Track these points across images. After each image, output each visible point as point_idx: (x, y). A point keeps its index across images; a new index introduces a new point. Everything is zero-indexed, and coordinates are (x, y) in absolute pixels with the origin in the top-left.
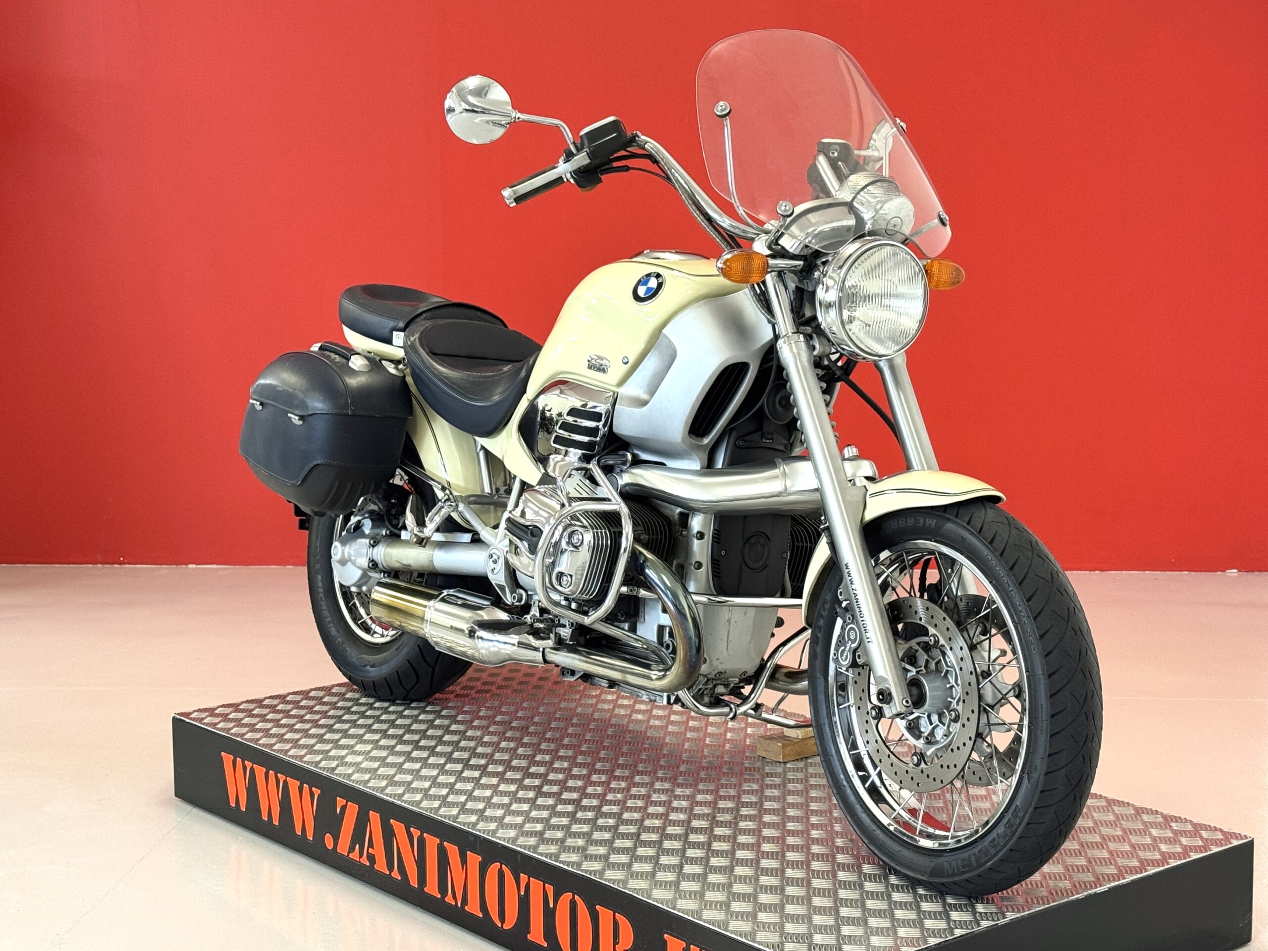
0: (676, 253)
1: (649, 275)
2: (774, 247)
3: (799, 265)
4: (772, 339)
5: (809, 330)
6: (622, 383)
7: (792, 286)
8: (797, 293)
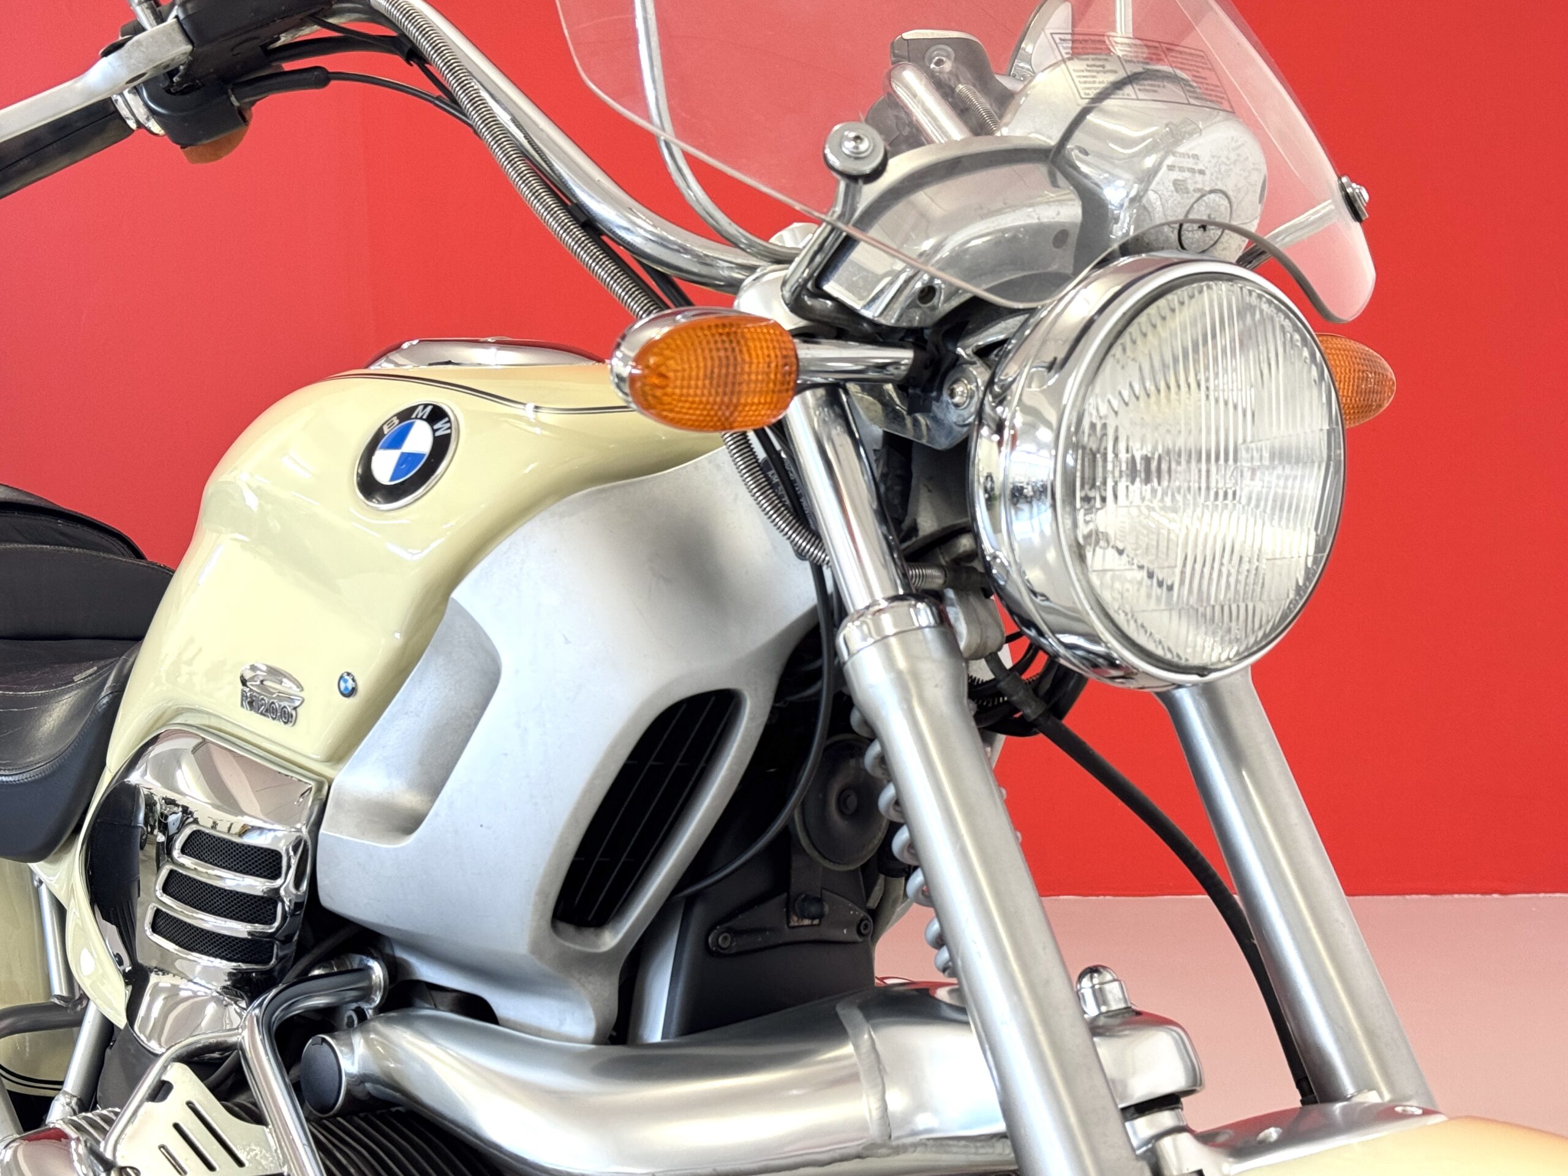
0: (502, 344)
1: (406, 415)
2: (809, 301)
3: (896, 364)
4: (813, 611)
5: (933, 577)
6: (340, 753)
7: (875, 431)
8: (889, 454)
